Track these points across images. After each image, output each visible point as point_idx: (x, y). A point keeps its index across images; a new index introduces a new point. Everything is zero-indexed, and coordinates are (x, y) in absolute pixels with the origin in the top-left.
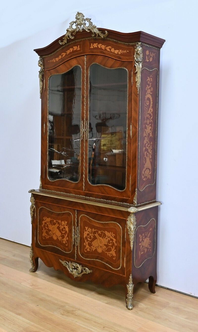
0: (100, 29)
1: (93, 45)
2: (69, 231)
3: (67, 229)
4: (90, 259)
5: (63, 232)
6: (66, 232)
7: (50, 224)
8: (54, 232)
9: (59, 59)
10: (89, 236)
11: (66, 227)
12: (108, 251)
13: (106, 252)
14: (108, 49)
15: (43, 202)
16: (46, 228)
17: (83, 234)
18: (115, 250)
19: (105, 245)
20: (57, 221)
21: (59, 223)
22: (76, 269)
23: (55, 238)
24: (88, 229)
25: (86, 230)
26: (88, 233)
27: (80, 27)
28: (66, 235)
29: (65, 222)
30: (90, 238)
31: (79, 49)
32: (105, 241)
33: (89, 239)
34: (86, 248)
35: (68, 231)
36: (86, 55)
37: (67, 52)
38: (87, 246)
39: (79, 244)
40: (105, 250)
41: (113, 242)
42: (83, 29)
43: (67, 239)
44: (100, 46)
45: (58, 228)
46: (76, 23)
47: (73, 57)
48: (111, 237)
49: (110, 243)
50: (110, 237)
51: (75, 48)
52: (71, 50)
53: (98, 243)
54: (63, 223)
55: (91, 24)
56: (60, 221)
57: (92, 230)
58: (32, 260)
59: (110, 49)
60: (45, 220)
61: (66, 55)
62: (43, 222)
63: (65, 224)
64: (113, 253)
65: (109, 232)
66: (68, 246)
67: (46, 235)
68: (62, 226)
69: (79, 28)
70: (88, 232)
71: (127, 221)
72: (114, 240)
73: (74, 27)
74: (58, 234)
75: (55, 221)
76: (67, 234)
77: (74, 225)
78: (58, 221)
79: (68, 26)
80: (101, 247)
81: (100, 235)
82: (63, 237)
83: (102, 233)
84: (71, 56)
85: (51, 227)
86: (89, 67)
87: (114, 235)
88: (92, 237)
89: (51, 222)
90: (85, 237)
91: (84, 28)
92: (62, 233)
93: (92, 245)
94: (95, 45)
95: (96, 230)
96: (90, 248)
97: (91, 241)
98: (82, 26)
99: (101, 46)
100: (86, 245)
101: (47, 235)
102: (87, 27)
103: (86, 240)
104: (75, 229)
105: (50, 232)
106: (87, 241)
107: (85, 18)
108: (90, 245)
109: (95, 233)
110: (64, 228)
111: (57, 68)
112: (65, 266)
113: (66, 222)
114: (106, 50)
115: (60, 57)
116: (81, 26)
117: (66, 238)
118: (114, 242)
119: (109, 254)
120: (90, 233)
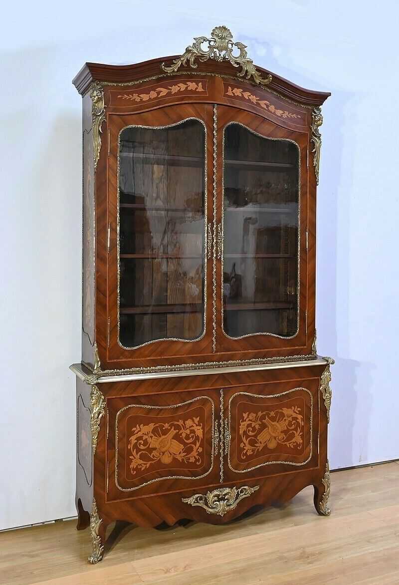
0: (258, 69)
1: (232, 91)
2: (203, 434)
3: (199, 432)
4: (253, 468)
5: (191, 441)
6: (197, 438)
7: (151, 437)
8: (163, 450)
9: (150, 99)
10: (251, 427)
11: (195, 428)
12: (287, 440)
13: (285, 443)
14: (263, 103)
15: (130, 396)
16: (142, 447)
17: (239, 428)
18: (301, 434)
19: (282, 432)
20: (171, 426)
21: (178, 427)
22: (223, 499)
23: (167, 460)
24: (248, 415)
25: (245, 418)
26: (250, 422)
27: (217, 52)
28: (198, 444)
29: (193, 421)
30: (254, 429)
31: (200, 89)
32: (281, 426)
33: (251, 433)
34: (245, 452)
35: (201, 436)
36: (217, 104)
37: (171, 89)
38: (248, 447)
39: (229, 449)
40: (282, 441)
41: (297, 422)
42: (224, 58)
43: (198, 452)
44: (246, 95)
45: (177, 437)
46: (210, 41)
47: (187, 102)
48: (294, 415)
49: (291, 426)
50: (292, 415)
51: (192, 86)
52: (183, 87)
53: (269, 433)
54: (189, 423)
55: (243, 54)
56: (181, 423)
57: (257, 415)
58: (97, 536)
59: (267, 106)
60: (137, 433)
61: (169, 94)
62: (133, 439)
63: (195, 423)
64: (298, 439)
65: (289, 407)
66: (202, 462)
67: (142, 462)
68: (187, 429)
69: (215, 52)
70: (249, 420)
71: (321, 379)
72: (300, 417)
73: (205, 47)
74: (177, 448)
75: (167, 426)
76: (199, 442)
77: (218, 417)
78: (176, 423)
79: (191, 43)
80: (275, 438)
81: (273, 419)
82: (188, 450)
83: (276, 413)
84: (182, 99)
85: (154, 442)
86: (223, 127)
87: (299, 409)
88: (257, 427)
89: (155, 431)
90: (241, 432)
91: (227, 57)
92: (185, 444)
93: (258, 440)
94: (238, 92)
95: (264, 413)
96: (253, 448)
97: (255, 436)
98: (224, 52)
99: (250, 97)
100: (245, 446)
101: (144, 462)
102: (235, 57)
103: (243, 437)
104: (219, 425)
105: (154, 453)
106: (248, 436)
107: (234, 41)
108: (252, 443)
109: (263, 417)
110: (193, 431)
111: (142, 114)
112: (198, 504)
113: (197, 420)
114: (258, 104)
115: (153, 95)
116: (220, 51)
117: (198, 448)
118: (299, 421)
119: (290, 445)
120: (254, 422)
